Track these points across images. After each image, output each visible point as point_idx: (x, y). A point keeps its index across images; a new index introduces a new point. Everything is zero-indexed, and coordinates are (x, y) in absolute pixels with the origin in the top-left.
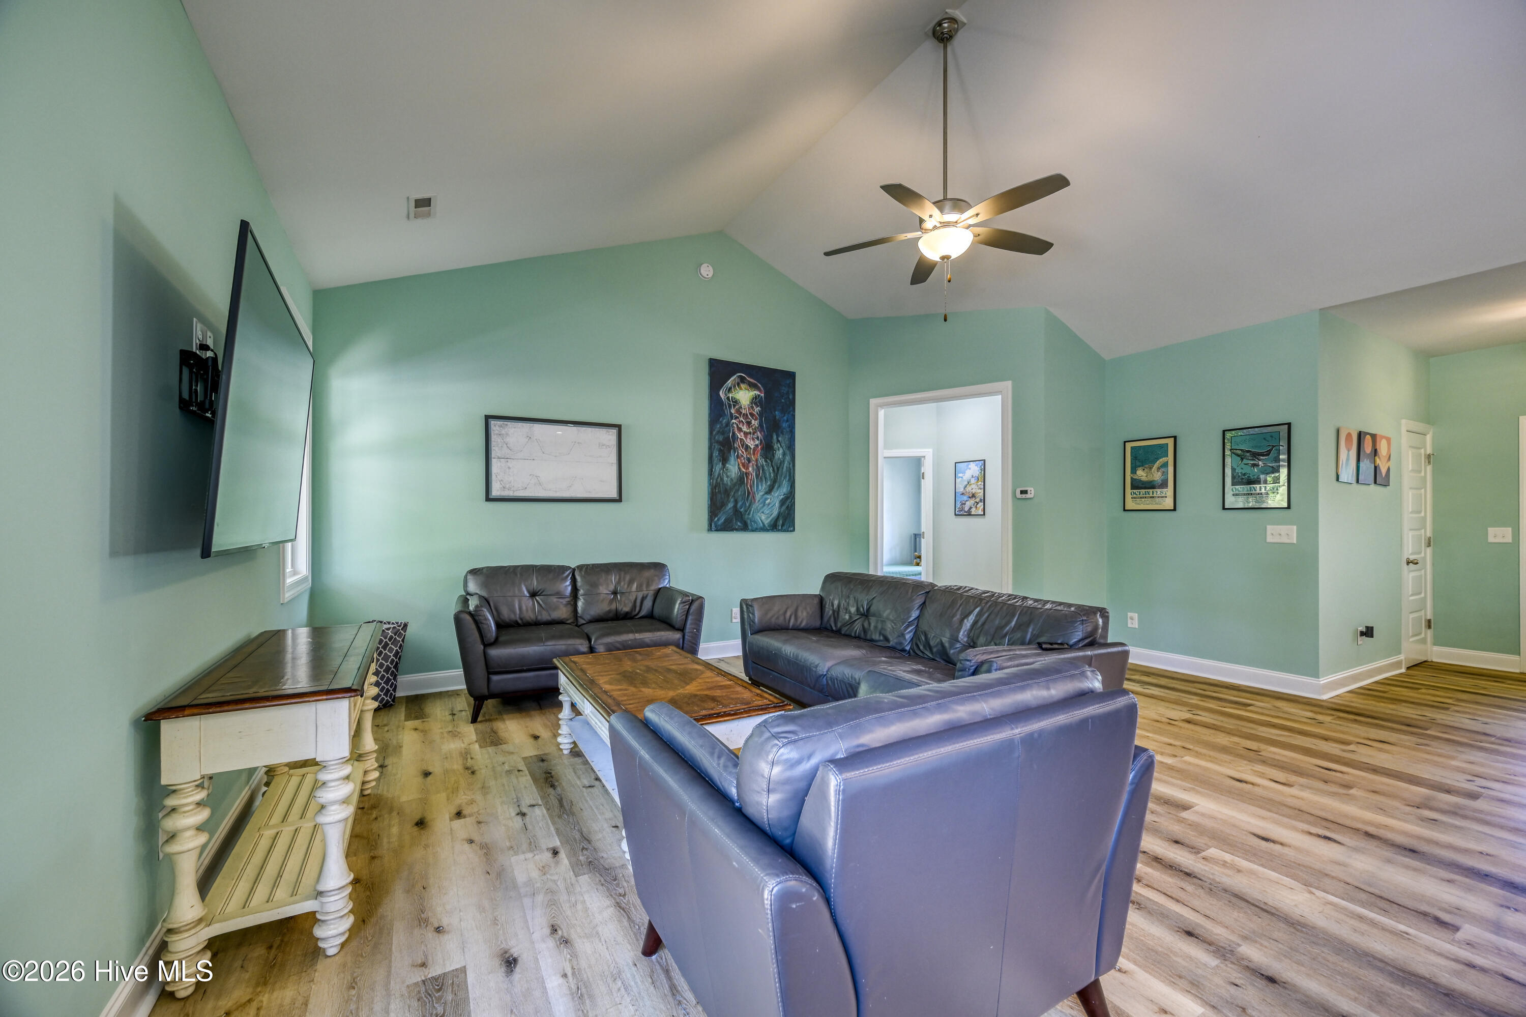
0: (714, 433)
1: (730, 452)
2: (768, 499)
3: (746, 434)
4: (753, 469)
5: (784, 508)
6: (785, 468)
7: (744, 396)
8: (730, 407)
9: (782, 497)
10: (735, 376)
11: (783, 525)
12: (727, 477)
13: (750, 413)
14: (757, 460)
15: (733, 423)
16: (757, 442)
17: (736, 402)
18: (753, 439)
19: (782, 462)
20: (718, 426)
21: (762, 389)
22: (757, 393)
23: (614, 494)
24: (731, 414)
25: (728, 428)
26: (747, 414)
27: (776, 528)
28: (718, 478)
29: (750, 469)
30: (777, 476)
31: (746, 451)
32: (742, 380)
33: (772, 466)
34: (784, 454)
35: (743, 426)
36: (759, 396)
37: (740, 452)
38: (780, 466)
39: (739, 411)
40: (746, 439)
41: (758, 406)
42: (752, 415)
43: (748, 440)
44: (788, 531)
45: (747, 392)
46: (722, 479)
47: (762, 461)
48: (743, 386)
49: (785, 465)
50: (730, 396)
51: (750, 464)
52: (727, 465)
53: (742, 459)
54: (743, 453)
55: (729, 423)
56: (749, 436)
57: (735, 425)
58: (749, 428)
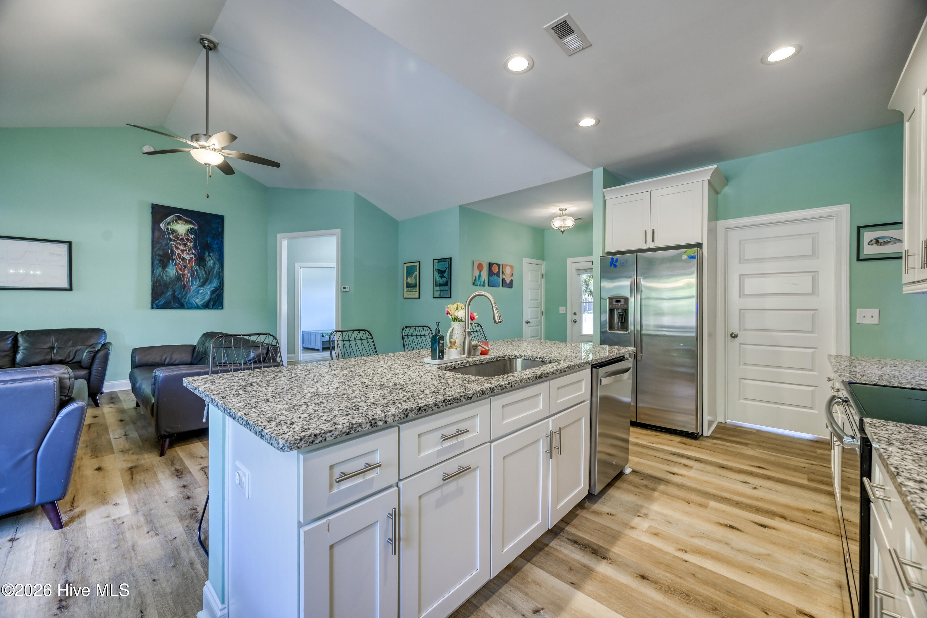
1: (169, 261)
2: (201, 290)
3: (182, 251)
4: (189, 272)
5: (214, 296)
6: (215, 272)
7: (181, 228)
8: (169, 234)
9: (213, 289)
10: (173, 216)
11: (213, 305)
12: (167, 276)
13: (186, 239)
14: (192, 267)
15: (172, 244)
16: (192, 256)
17: (174, 231)
18: (189, 254)
19: (213, 268)
20: (159, 245)
21: (196, 224)
22: (192, 226)
23: (66, 285)
24: (170, 238)
25: (168, 246)
26: (183, 239)
27: (208, 307)
28: (158, 276)
29: (186, 272)
30: (208, 276)
31: (182, 261)
32: (180, 218)
33: (204, 270)
34: (214, 264)
35: (180, 246)
36: (193, 228)
38: (211, 271)
39: (178, 238)
40: (183, 254)
41: (193, 234)
42: (188, 239)
43: (184, 254)
44: (218, 309)
45: (183, 225)
46: (162, 278)
47: (195, 267)
48: (179, 221)
49: (215, 270)
50: (169, 227)
51: (186, 269)
52: (167, 269)
53: (179, 265)
54: (180, 262)
55: (168, 244)
56: (185, 252)
57: (173, 245)
58: (185, 247)
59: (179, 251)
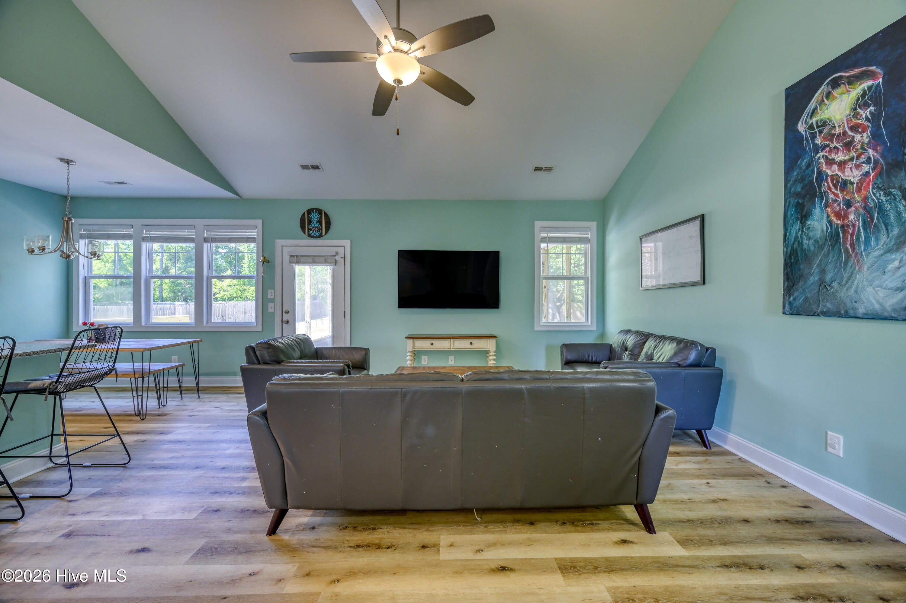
0: (789, 185)
1: (813, 201)
4: (858, 216)
7: (841, 106)
8: (813, 137)
10: (823, 87)
12: (809, 238)
13: (851, 128)
14: (866, 199)
15: (819, 158)
16: (867, 168)
17: (824, 124)
18: (858, 166)
20: (795, 173)
21: (878, 71)
22: (866, 85)
24: (815, 146)
25: (811, 168)
26: (844, 133)
28: (794, 244)
29: (852, 217)
31: (842, 189)
32: (835, 84)
35: (837, 154)
36: (871, 87)
37: (832, 196)
40: (843, 172)
41: (868, 106)
42: (856, 127)
43: (847, 172)
45: (846, 96)
46: (800, 244)
47: (877, 197)
48: (835, 93)
50: (814, 120)
51: (850, 210)
52: (809, 222)
53: (835, 205)
54: (836, 195)
55: (812, 160)
56: (848, 166)
57: (822, 160)
58: (850, 151)
59: (835, 167)
